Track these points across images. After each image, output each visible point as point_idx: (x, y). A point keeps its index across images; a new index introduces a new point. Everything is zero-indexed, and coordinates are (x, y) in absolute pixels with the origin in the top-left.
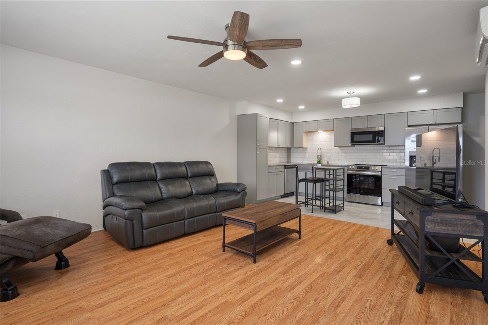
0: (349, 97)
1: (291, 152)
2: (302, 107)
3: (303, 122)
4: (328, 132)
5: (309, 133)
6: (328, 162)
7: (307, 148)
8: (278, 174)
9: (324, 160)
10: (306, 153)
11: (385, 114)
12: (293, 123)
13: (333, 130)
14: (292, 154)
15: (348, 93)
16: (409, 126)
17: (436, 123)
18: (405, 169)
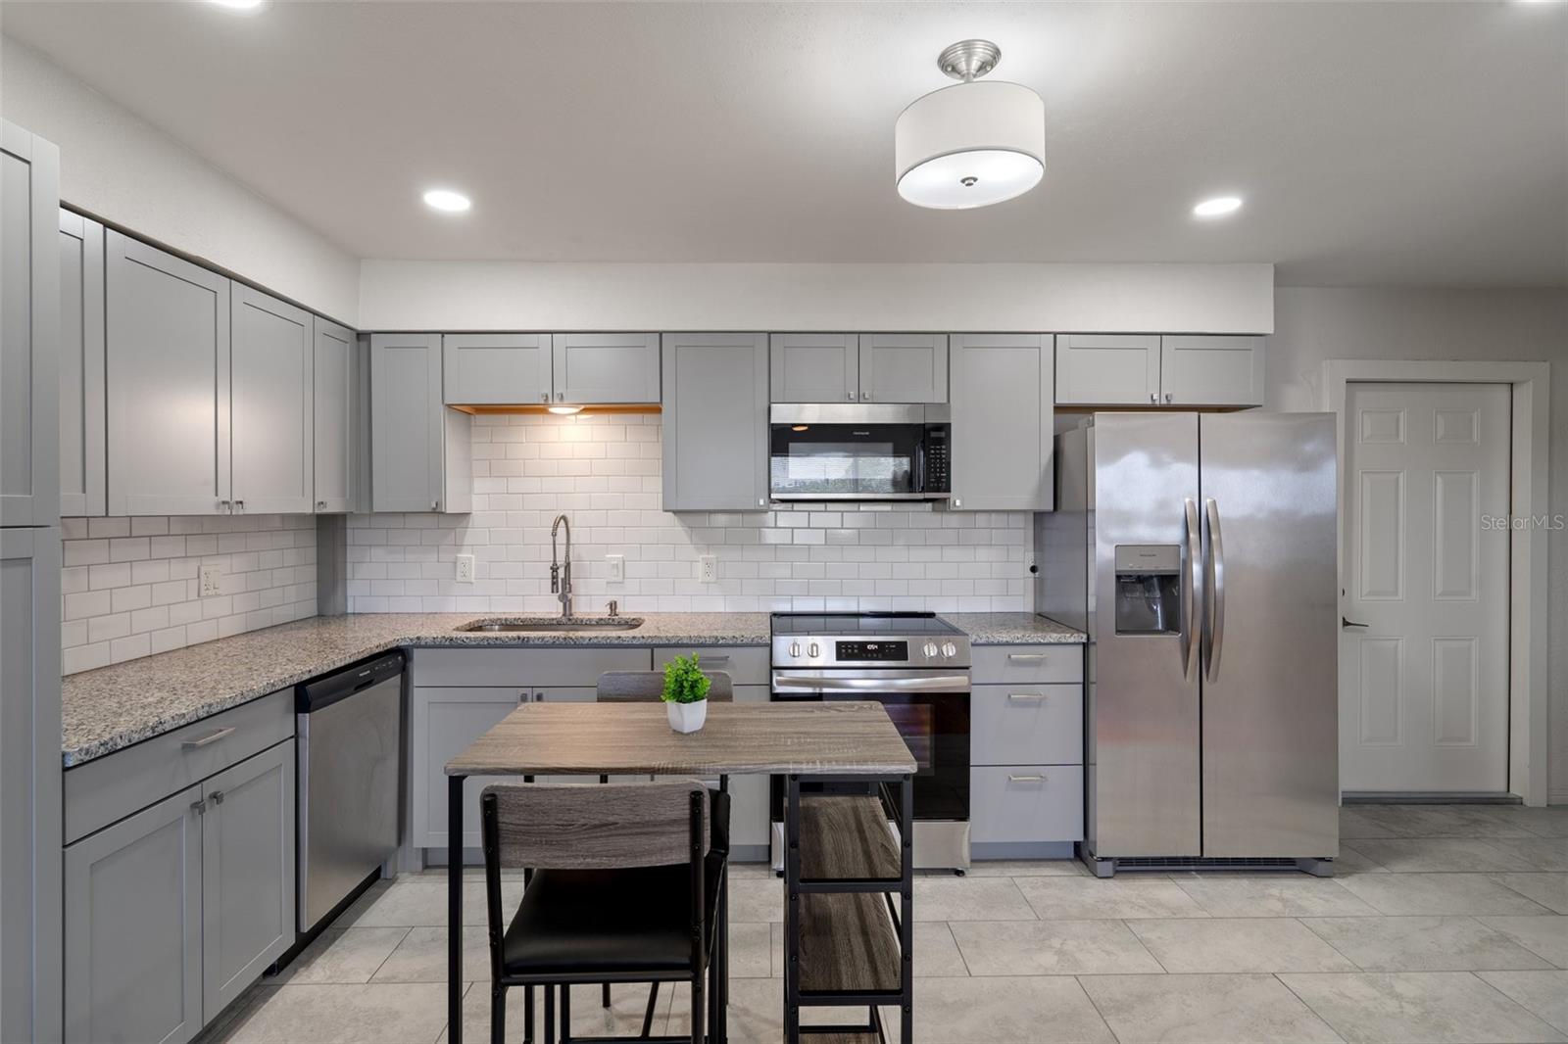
1: (349, 541)
2: (447, 201)
3: (443, 333)
4: (612, 417)
5: (481, 419)
6: (613, 606)
7: (468, 514)
8: (216, 797)
9: (582, 591)
10: (458, 546)
11: (948, 333)
12: (362, 336)
13: (655, 409)
14: (352, 554)
16: (1059, 409)
17: (1174, 402)
18: (1086, 646)
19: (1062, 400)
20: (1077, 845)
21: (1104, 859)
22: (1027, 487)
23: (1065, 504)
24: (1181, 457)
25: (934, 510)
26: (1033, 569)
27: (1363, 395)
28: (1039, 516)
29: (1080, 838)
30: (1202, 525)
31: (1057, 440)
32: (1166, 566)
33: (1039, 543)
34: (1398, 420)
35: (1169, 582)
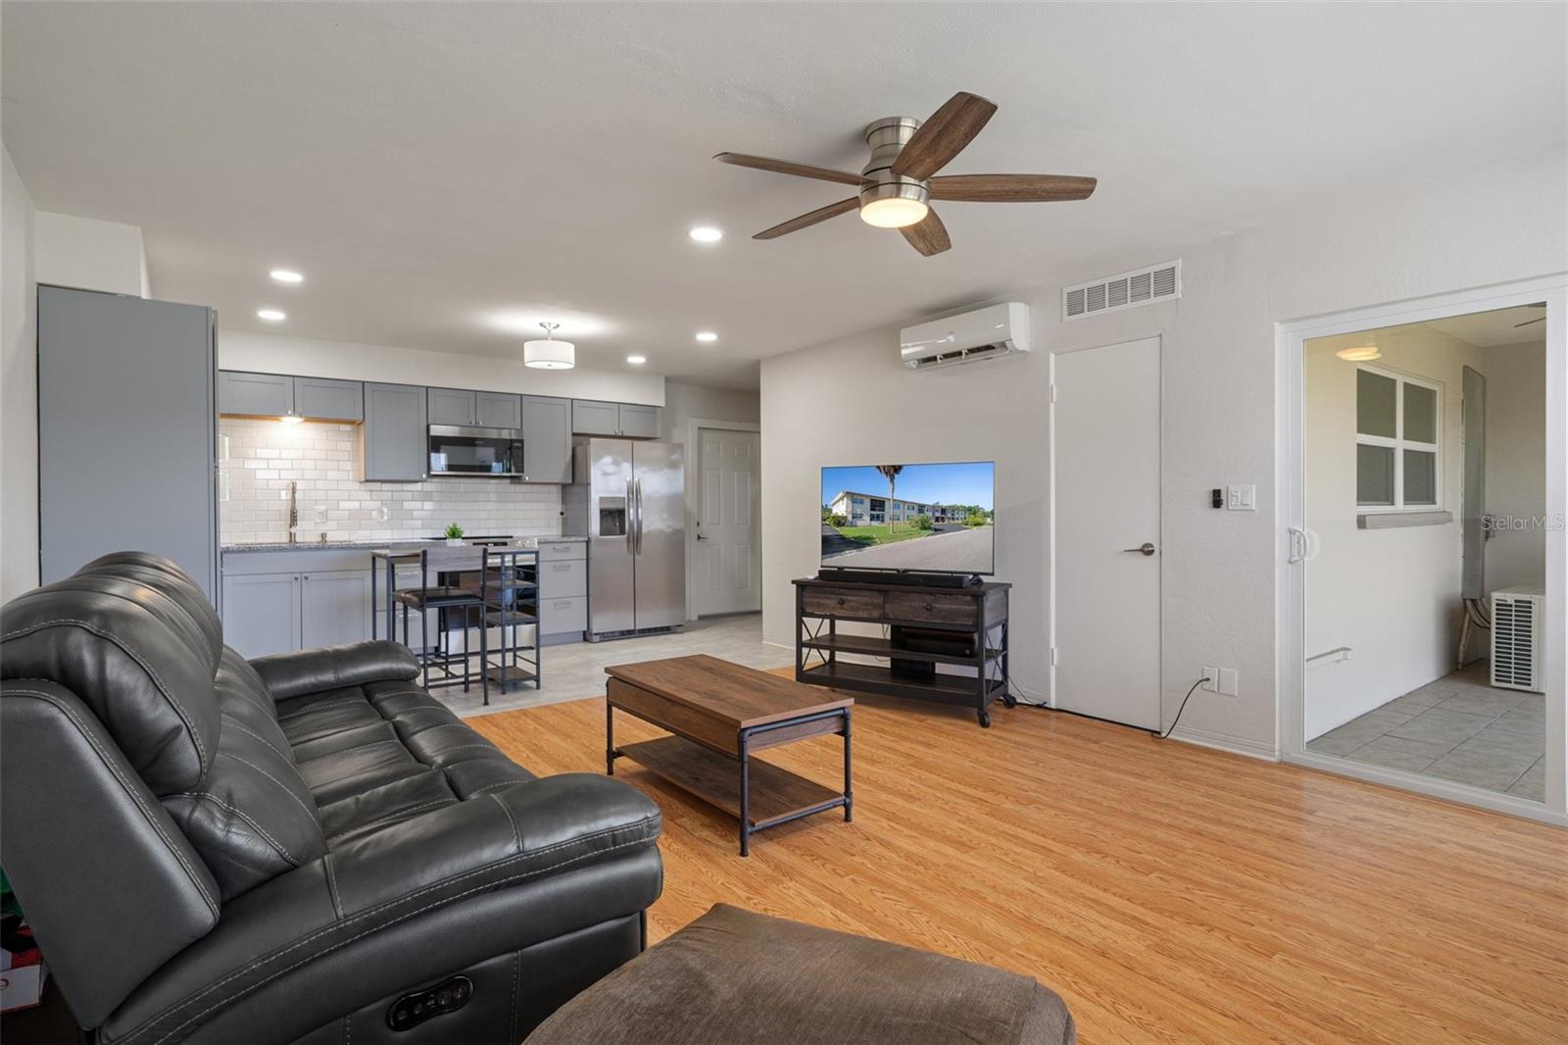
0: (546, 339)
6: (323, 535)
9: (301, 527)
11: (522, 395)
15: (541, 325)
16: (574, 434)
17: (625, 434)
18: (588, 542)
19: (575, 431)
20: (584, 632)
21: (596, 634)
22: (559, 472)
23: (577, 480)
24: (625, 460)
25: (511, 483)
26: (562, 514)
27: (706, 435)
28: (564, 486)
29: (586, 629)
30: (634, 491)
31: (574, 449)
32: (619, 506)
33: (564, 501)
34: (719, 447)
35: (621, 513)
